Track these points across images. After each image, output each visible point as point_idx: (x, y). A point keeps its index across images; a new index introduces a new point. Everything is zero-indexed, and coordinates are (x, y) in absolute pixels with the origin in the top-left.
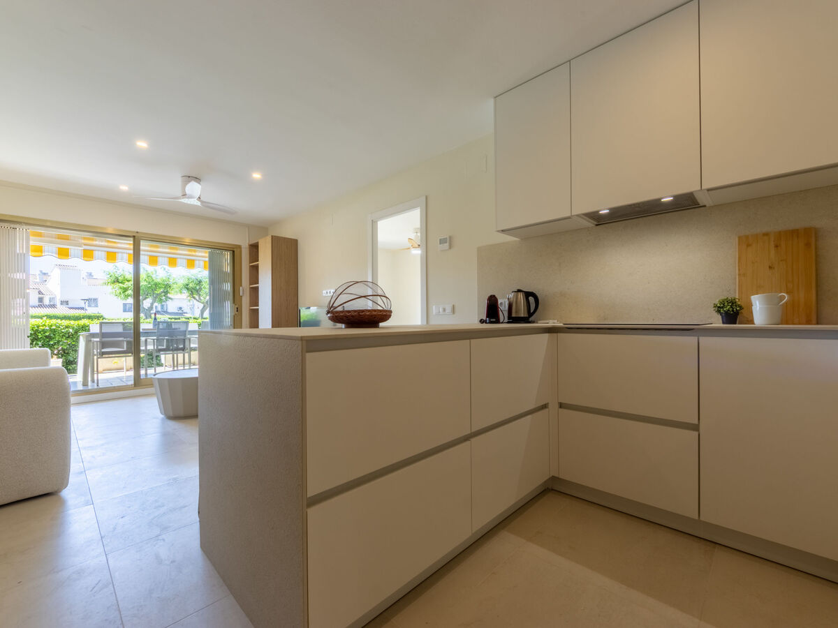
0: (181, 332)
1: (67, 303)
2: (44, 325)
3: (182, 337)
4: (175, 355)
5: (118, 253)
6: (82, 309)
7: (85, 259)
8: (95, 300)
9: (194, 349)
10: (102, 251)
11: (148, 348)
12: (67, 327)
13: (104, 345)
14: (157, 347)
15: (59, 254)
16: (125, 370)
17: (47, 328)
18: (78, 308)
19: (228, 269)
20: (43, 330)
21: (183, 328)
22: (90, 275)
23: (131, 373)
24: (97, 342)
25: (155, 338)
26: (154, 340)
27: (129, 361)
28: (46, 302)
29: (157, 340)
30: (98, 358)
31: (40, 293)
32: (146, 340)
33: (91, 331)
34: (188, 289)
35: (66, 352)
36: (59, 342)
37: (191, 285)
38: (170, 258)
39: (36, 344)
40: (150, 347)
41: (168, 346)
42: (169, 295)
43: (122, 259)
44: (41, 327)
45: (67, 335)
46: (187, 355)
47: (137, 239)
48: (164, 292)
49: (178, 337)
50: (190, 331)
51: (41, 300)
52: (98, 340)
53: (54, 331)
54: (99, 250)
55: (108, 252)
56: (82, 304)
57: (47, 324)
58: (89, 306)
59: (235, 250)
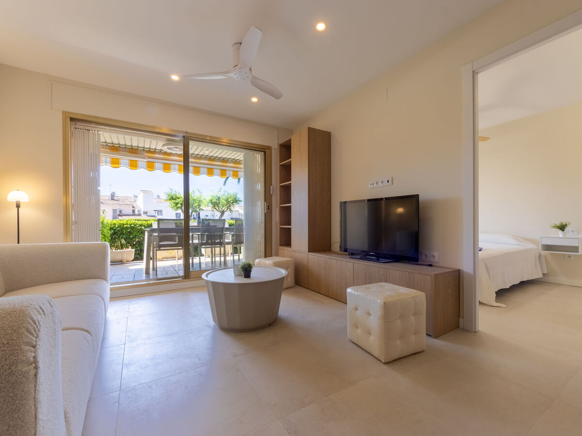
0: (219, 228)
1: (146, 213)
2: (127, 224)
3: (219, 233)
4: (213, 249)
5: (172, 164)
6: (154, 216)
7: (149, 169)
8: (161, 211)
9: (228, 243)
10: (160, 163)
11: (194, 242)
12: (141, 225)
13: (162, 239)
14: (201, 242)
15: (130, 166)
16: (177, 259)
17: (129, 226)
18: (152, 216)
19: (259, 169)
20: (126, 227)
21: (220, 225)
22: (159, 197)
23: (181, 262)
24: (156, 236)
25: (200, 233)
26: (199, 235)
27: (181, 252)
28: (136, 212)
29: (201, 235)
30: (157, 250)
31: (133, 207)
32: (193, 235)
33: (153, 228)
34: (212, 203)
35: (141, 243)
36: (136, 236)
37: (213, 200)
38: (208, 168)
39: (122, 237)
40: (196, 241)
41: (208, 240)
42: (201, 207)
43: (174, 169)
44: (125, 226)
45: (141, 232)
46: (222, 249)
47: (186, 141)
48: (197, 205)
49: (216, 233)
50: (226, 228)
51: (134, 211)
52: (156, 234)
53: (132, 228)
54: (158, 162)
55: (164, 163)
56: (153, 213)
57: (128, 223)
58: (158, 215)
59: (266, 151)
